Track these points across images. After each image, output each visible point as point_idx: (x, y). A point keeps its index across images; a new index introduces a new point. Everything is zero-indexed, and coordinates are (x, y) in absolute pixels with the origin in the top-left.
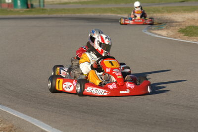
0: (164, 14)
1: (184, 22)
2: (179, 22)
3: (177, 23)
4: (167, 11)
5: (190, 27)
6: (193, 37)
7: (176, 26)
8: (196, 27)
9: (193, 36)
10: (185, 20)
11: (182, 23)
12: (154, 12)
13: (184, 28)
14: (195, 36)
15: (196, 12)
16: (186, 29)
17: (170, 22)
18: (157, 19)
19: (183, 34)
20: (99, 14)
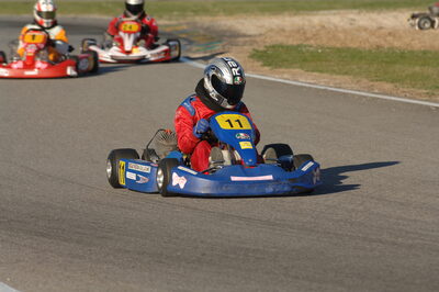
0: (219, 18)
1: (261, 35)
2: (250, 36)
3: (247, 39)
4: (224, 10)
5: (273, 47)
6: (281, 70)
7: (245, 44)
8: (288, 47)
9: (280, 67)
10: (263, 31)
11: (258, 39)
12: (196, 12)
13: (262, 49)
14: (287, 68)
15: (286, 13)
16: (265, 52)
17: (230, 37)
18: (202, 28)
19: (260, 63)
20: (72, 15)
